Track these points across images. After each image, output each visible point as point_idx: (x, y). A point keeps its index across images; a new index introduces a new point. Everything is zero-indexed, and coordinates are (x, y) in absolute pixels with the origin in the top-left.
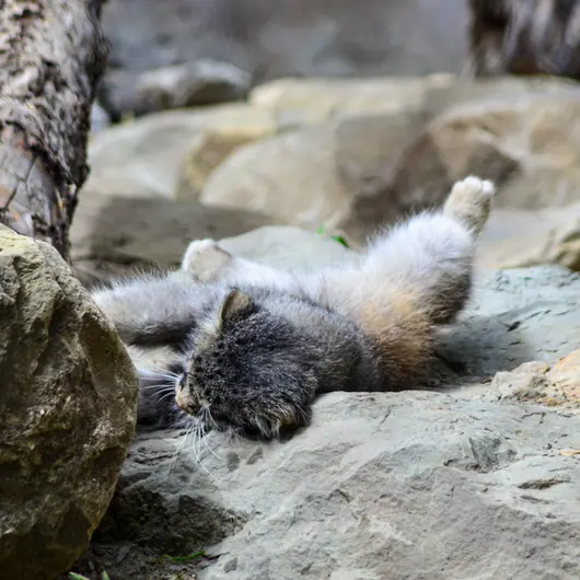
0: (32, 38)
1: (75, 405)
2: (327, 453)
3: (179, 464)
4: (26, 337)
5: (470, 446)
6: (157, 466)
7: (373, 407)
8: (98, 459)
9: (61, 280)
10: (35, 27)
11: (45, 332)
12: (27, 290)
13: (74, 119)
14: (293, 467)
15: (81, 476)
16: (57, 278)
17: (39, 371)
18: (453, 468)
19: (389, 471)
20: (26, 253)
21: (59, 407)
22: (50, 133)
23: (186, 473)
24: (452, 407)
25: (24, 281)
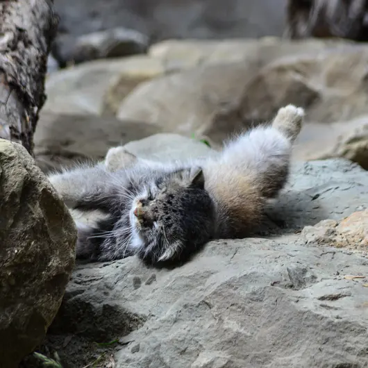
0: (9, 13)
1: (37, 247)
2: (197, 277)
3: (103, 284)
4: (6, 203)
5: (288, 273)
6: (88, 286)
7: (226, 249)
8: (52, 280)
9: (28, 167)
10: (12, 7)
11: (18, 200)
12: (6, 174)
13: (36, 65)
14: (175, 286)
15: (41, 292)
16: (25, 166)
17: (13, 225)
18: (277, 287)
19: (235, 289)
20: (6, 150)
21: (27, 248)
22: (21, 74)
23: (107, 290)
24: (276, 248)
25: (5, 168)
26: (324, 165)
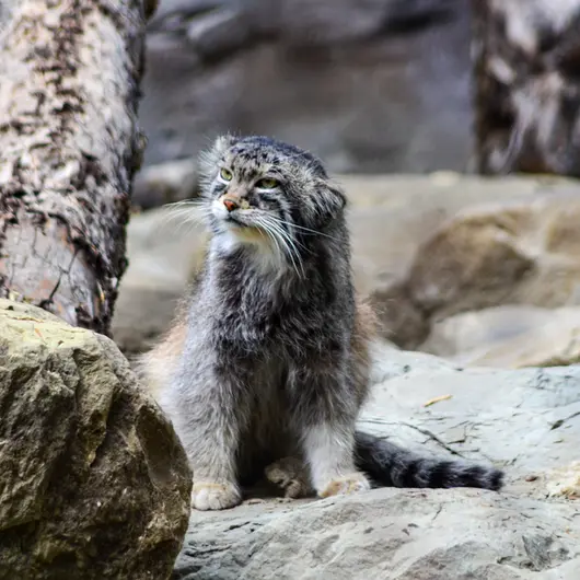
0: (72, 132)
1: (131, 498)
2: (379, 548)
3: (230, 557)
4: (85, 429)
5: (523, 543)
6: (207, 560)
7: (424, 504)
8: (153, 551)
9: (119, 372)
10: (75, 122)
11: (103, 424)
12: (85, 382)
13: (114, 213)
14: (345, 562)
15: (136, 568)
16: (115, 371)
17: (95, 463)
18: (507, 566)
19: (442, 567)
20: (86, 346)
21: (115, 499)
22: (92, 227)
23: (237, 567)
24: (502, 504)
25: (83, 374)
26: (568, 374)
